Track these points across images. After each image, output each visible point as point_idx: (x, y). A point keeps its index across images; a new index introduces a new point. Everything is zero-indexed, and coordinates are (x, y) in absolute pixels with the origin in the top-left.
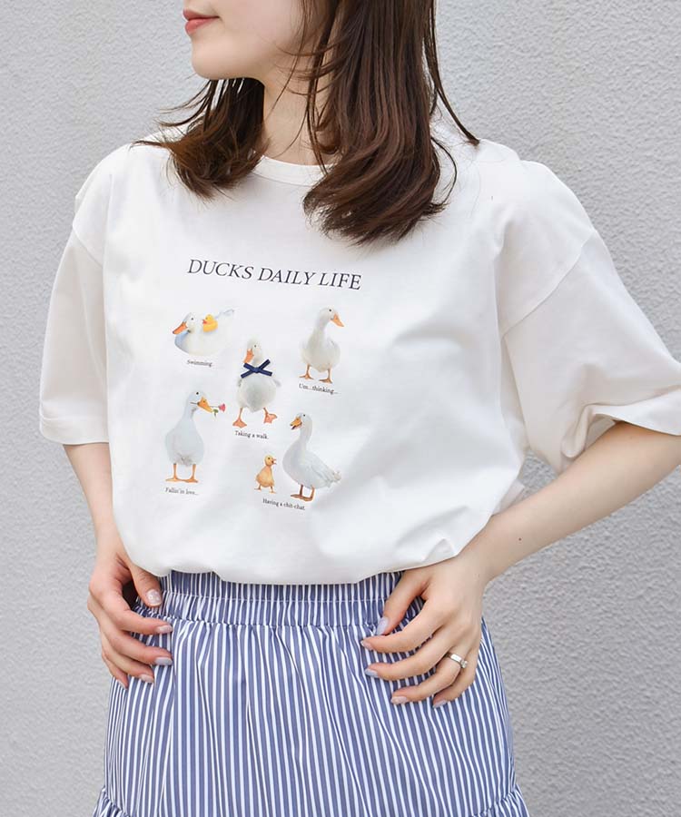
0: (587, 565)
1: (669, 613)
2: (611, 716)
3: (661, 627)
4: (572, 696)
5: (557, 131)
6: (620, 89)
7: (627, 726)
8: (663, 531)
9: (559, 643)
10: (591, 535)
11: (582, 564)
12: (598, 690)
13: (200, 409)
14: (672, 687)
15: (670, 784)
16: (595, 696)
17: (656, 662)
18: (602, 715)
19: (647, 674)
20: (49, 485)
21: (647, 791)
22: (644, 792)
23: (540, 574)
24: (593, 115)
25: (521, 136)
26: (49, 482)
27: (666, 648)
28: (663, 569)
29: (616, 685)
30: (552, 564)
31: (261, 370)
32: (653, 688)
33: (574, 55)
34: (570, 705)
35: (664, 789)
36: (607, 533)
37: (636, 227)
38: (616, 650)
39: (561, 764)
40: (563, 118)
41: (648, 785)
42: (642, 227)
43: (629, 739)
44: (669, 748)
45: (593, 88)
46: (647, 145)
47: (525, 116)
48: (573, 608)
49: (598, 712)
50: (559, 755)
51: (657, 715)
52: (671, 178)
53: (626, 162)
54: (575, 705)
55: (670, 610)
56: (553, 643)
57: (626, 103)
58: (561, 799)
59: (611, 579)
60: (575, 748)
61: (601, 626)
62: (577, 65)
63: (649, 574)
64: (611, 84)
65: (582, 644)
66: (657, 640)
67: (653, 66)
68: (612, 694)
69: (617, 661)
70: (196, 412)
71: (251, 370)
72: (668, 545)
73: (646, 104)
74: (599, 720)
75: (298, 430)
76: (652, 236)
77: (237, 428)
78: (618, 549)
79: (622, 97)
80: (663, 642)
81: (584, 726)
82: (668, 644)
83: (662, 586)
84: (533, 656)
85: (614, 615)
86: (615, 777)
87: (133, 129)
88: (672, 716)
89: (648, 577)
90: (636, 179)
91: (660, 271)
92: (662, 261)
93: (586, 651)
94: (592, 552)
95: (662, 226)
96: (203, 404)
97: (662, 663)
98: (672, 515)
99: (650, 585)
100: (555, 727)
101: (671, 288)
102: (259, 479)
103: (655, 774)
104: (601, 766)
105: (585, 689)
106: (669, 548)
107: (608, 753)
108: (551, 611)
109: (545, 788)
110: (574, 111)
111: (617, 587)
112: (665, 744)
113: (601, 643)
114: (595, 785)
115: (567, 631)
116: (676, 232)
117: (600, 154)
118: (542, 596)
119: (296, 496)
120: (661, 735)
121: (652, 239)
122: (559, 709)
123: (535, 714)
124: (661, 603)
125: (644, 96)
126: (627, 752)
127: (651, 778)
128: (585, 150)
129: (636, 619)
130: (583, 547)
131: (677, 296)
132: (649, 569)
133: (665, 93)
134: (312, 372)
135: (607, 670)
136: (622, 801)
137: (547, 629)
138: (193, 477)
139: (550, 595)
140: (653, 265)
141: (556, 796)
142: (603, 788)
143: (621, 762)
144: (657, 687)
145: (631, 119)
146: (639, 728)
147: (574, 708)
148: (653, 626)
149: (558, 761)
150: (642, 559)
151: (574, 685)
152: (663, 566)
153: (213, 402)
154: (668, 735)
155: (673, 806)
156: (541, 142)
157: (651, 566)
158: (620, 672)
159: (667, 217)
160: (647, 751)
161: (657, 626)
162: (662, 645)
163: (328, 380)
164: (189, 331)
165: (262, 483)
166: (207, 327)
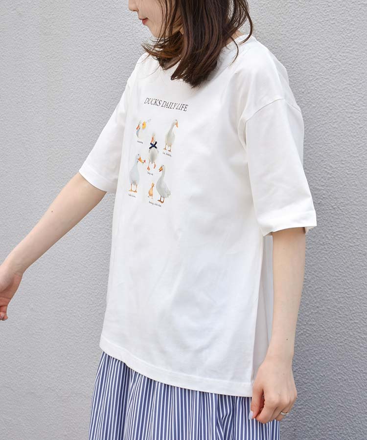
1: (313, 242)
3: (310, 248)
6: (283, 13)
14: (316, 274)
15: (317, 317)
17: (309, 264)
20: (42, 195)
21: (307, 320)
24: (272, 25)
26: (42, 193)
27: (313, 257)
31: (154, 146)
32: (308, 275)
35: (314, 319)
37: (292, 73)
40: (259, 26)
41: (307, 317)
42: (295, 73)
44: (315, 301)
45: (271, 13)
46: (296, 37)
51: (309, 287)
52: (306, 51)
53: (287, 45)
57: (286, 19)
62: (264, 3)
64: (279, 11)
70: (138, 163)
73: (294, 19)
75: (162, 172)
76: (299, 77)
79: (284, 17)
82: (313, 256)
88: (316, 287)
90: (291, 52)
91: (303, 93)
92: (304, 88)
95: (303, 73)
96: (140, 159)
97: (311, 264)
101: (308, 99)
103: (310, 312)
110: (263, 23)
112: (314, 299)
116: (309, 75)
117: (275, 42)
119: (159, 200)
120: (312, 296)
121: (299, 78)
124: (310, 238)
125: (293, 16)
127: (308, 314)
128: (268, 40)
131: (311, 103)
133: (302, 14)
134: (167, 147)
138: (136, 190)
140: (300, 90)
145: (288, 26)
154: (315, 295)
155: (318, 326)
159: (305, 69)
160: (307, 302)
161: (308, 248)
162: (311, 256)
163: (170, 151)
164: (140, 129)
165: (150, 194)
166: (143, 126)
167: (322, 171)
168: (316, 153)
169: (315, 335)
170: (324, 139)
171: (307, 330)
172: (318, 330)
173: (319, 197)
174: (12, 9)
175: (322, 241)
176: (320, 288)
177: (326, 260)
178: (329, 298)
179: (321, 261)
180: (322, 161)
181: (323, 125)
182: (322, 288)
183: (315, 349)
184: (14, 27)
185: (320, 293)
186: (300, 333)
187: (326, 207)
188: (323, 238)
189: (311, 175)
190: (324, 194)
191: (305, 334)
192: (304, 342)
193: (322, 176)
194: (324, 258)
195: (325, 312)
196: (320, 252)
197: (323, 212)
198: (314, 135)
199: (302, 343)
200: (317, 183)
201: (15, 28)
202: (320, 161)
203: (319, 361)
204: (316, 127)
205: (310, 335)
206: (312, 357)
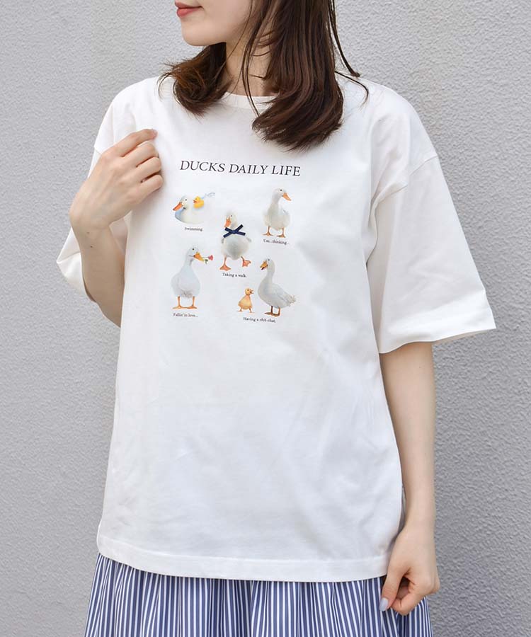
0: (448, 356)
1: (504, 389)
2: (465, 459)
3: (498, 399)
4: (439, 445)
5: (428, 62)
6: (470, 35)
7: (476, 466)
8: (499, 334)
11: (445, 355)
12: (456, 441)
13: (195, 260)
14: (506, 439)
15: (504, 505)
16: (454, 445)
17: (495, 422)
18: (458, 458)
19: (489, 430)
21: (489, 509)
22: (487, 510)
24: (452, 52)
25: (404, 65)
27: (501, 413)
28: (499, 359)
29: (468, 437)
31: (237, 231)
32: (493, 440)
35: (500, 508)
37: (481, 128)
38: (468, 414)
40: (432, 53)
41: (490, 506)
42: (484, 128)
43: (477, 474)
44: (503, 480)
45: (452, 34)
46: (488, 72)
47: (406, 52)
48: (440, 385)
49: (456, 456)
51: (495, 458)
52: (504, 95)
53: (474, 84)
54: (441, 451)
55: (504, 387)
57: (474, 44)
59: (464, 366)
61: (458, 398)
62: (441, 18)
63: (490, 362)
64: (464, 31)
65: (445, 410)
66: (496, 408)
67: (492, 19)
68: (465, 444)
69: (469, 421)
70: (193, 263)
71: (230, 232)
72: (503, 343)
73: (487, 45)
74: (456, 461)
75: (265, 270)
76: (491, 134)
77: (224, 271)
78: (469, 346)
79: (472, 40)
80: (499, 409)
81: (447, 465)
82: (503, 410)
83: (499, 371)
85: (467, 390)
86: (467, 500)
88: (506, 459)
89: (489, 365)
90: (481, 95)
91: (496, 158)
92: (498, 151)
93: (448, 415)
94: (452, 347)
95: (498, 128)
96: (197, 256)
97: (499, 423)
98: (505, 323)
99: (490, 370)
101: (504, 169)
102: (240, 304)
103: (494, 498)
104: (458, 493)
105: (448, 440)
106: (503, 345)
107: (463, 484)
110: (438, 49)
111: (469, 371)
112: (501, 478)
113: (458, 409)
114: (455, 505)
116: (507, 132)
117: (456, 78)
119: (268, 313)
120: (498, 472)
121: (492, 136)
124: (498, 382)
125: (486, 39)
126: (476, 483)
127: (491, 500)
128: (446, 75)
129: (482, 393)
131: (508, 175)
132: (490, 360)
133: (499, 38)
134: (272, 231)
135: (462, 427)
136: (472, 516)
138: (193, 305)
140: (492, 153)
142: (460, 507)
143: (471, 490)
144: (495, 439)
145: (477, 55)
146: (483, 467)
147: (440, 453)
148: (492, 398)
150: (485, 352)
151: (440, 437)
152: (499, 357)
153: (204, 255)
154: (503, 472)
155: (507, 520)
156: (417, 69)
157: (492, 358)
158: (471, 429)
159: (502, 122)
160: (489, 482)
161: (495, 398)
162: (498, 411)
163: (283, 236)
164: (184, 208)
165: (243, 306)
166: (197, 204)
167: (520, 280)
168: (512, 253)
169: (500, 534)
170: (527, 231)
171: (489, 525)
172: (506, 525)
173: (515, 320)
174: (52, 12)
175: (517, 389)
176: (512, 461)
177: (522, 418)
178: (525, 477)
179: (515, 420)
180: (522, 264)
181: (526, 209)
182: (515, 461)
183: (500, 556)
184: (55, 39)
185: (510, 468)
186: (477, 529)
187: (525, 335)
188: (520, 384)
189: (505, 286)
190: (523, 316)
191: (485, 532)
192: (484, 545)
193: (521, 288)
194: (519, 415)
195: (517, 499)
196: (513, 405)
197: (521, 343)
198: (511, 224)
199: (481, 545)
200: (513, 298)
201: (55, 42)
202: (518, 265)
203: (505, 574)
204: (514, 211)
205: (493, 533)
206: (495, 567)
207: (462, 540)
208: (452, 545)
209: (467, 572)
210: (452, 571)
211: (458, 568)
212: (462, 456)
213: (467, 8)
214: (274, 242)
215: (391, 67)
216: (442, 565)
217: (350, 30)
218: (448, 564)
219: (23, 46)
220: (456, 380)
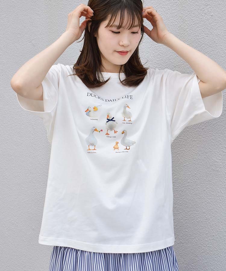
0: (190, 181)
1: (212, 195)
2: (196, 223)
3: (210, 199)
4: (186, 217)
5: (182, 62)
7: (201, 226)
8: (211, 172)
9: (182, 203)
10: (191, 173)
11: (189, 181)
12: (193, 216)
13: (95, 131)
14: (213, 215)
15: (213, 242)
16: (192, 217)
17: (209, 208)
18: (194, 223)
19: (206, 211)
20: (43, 158)
22: (205, 244)
23: (177, 184)
25: (172, 63)
26: (43, 157)
28: (211, 183)
29: (198, 214)
30: (181, 181)
31: (112, 120)
32: (208, 215)
33: (186, 41)
34: (185, 220)
35: (211, 243)
36: (195, 173)
38: (198, 205)
39: (183, 236)
43: (201, 229)
44: (212, 232)
47: (173, 57)
48: (186, 193)
49: (193, 222)
50: (182, 234)
51: (209, 223)
54: (187, 220)
55: (213, 194)
56: (181, 203)
58: (183, 246)
59: (196, 185)
60: (187, 231)
61: (194, 198)
63: (207, 184)
65: (189, 203)
66: (209, 202)
67: (208, 44)
68: (196, 217)
69: (198, 208)
70: (94, 132)
71: (109, 120)
72: (212, 176)
74: (193, 224)
75: (123, 134)
77: (107, 135)
78: (198, 177)
80: (211, 203)
81: (189, 226)
82: (212, 203)
83: (211, 187)
84: (175, 206)
85: (197, 195)
86: (197, 240)
87: (66, 60)
88: (213, 223)
89: (207, 185)
93: (190, 205)
94: (191, 178)
96: (96, 130)
98: (213, 168)
99: (207, 187)
100: (181, 226)
102: (114, 147)
104: (194, 237)
105: (190, 215)
106: (212, 177)
107: (195, 233)
108: (180, 194)
109: (178, 243)
111: (198, 188)
113: (194, 203)
114: (192, 242)
115: (185, 199)
118: (178, 190)
119: (125, 149)
120: (210, 228)
122: (182, 221)
123: (176, 222)
124: (210, 192)
125: (206, 52)
126: (201, 233)
127: (207, 240)
129: (204, 196)
130: (189, 176)
132: (207, 183)
133: (211, 52)
134: (126, 119)
135: (196, 210)
136: (200, 246)
137: (179, 199)
138: (95, 149)
139: (180, 189)
141: (181, 245)
142: (194, 243)
143: (199, 236)
144: (209, 215)
146: (204, 226)
147: (187, 221)
148: (208, 198)
149: (182, 235)
150: (205, 180)
151: (187, 214)
152: (211, 182)
153: (99, 129)
154: (212, 228)
155: (214, 248)
156: (177, 64)
157: (208, 182)
158: (199, 211)
160: (207, 233)
161: (209, 198)
162: (210, 204)
163: (130, 121)
164: (90, 111)
165: (115, 148)
166: (95, 109)
167: (219, 150)
168: (216, 139)
169: (211, 254)
170: (222, 130)
171: (206, 250)
172: (213, 250)
173: (217, 167)
174: (29, 42)
175: (218, 194)
176: (216, 224)
177: (220, 206)
178: (221, 231)
179: (217, 207)
180: (220, 144)
181: (222, 121)
182: (217, 224)
183: (211, 262)
184: (30, 53)
185: (215, 227)
186: (202, 252)
187: (221, 173)
188: (219, 192)
189: (213, 153)
190: (220, 165)
191: (205, 253)
192: (204, 258)
193: (220, 153)
194: (219, 205)
195: (218, 239)
196: (216, 201)
197: (219, 176)
198: (216, 127)
199: (203, 258)
200: (217, 158)
201: (30, 54)
202: (219, 144)
203: (213, 270)
204: (217, 122)
205: (208, 253)
206: (209, 267)
207: (196, 256)
208: (191, 258)
209: (197, 269)
210: (191, 269)
211: (194, 267)
212: (196, 222)
213: (198, 39)
214: (127, 123)
215: (167, 64)
216: (187, 266)
217: (150, 48)
218: (190, 266)
219: (17, 55)
220: (193, 191)
